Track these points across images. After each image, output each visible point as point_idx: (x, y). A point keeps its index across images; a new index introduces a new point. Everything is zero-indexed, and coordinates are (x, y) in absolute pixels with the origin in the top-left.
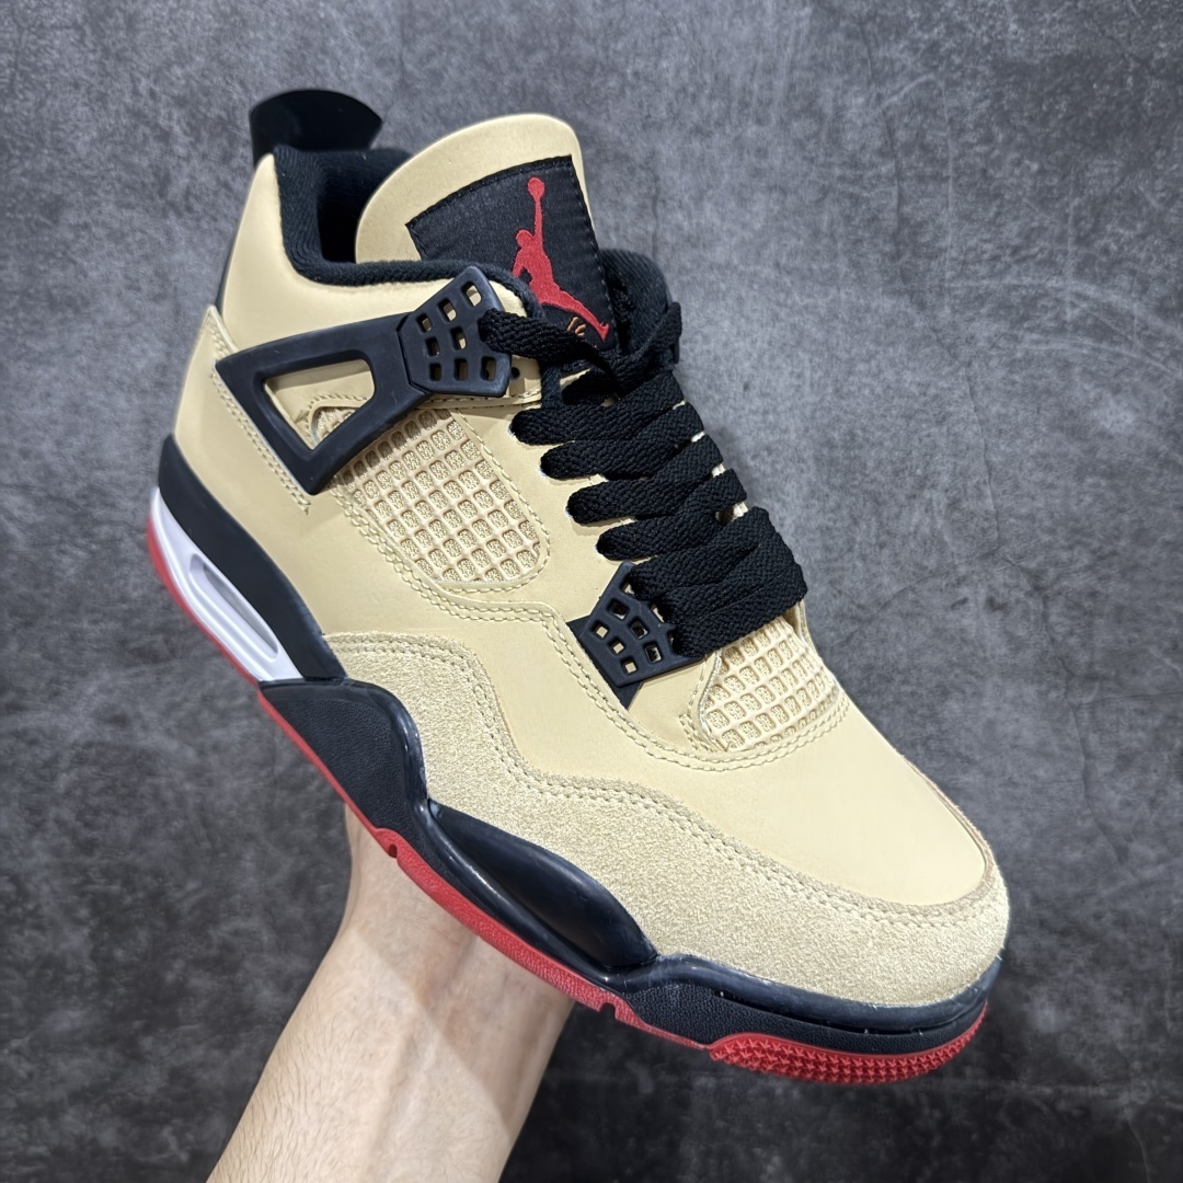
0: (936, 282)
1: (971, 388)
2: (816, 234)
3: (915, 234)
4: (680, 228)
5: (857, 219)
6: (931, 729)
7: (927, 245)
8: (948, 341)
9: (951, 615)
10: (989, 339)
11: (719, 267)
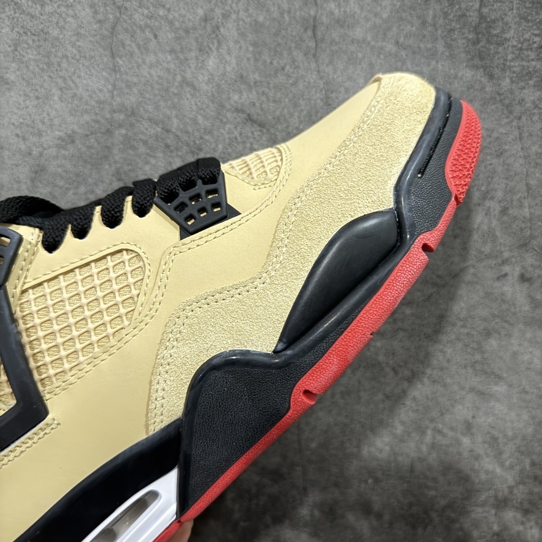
0: (502, 61)
1: (520, 134)
2: (424, 23)
3: (490, 27)
4: (332, 13)
5: (452, 15)
6: (478, 357)
7: (497, 36)
8: (507, 102)
9: (497, 284)
10: (534, 102)
11: (358, 42)
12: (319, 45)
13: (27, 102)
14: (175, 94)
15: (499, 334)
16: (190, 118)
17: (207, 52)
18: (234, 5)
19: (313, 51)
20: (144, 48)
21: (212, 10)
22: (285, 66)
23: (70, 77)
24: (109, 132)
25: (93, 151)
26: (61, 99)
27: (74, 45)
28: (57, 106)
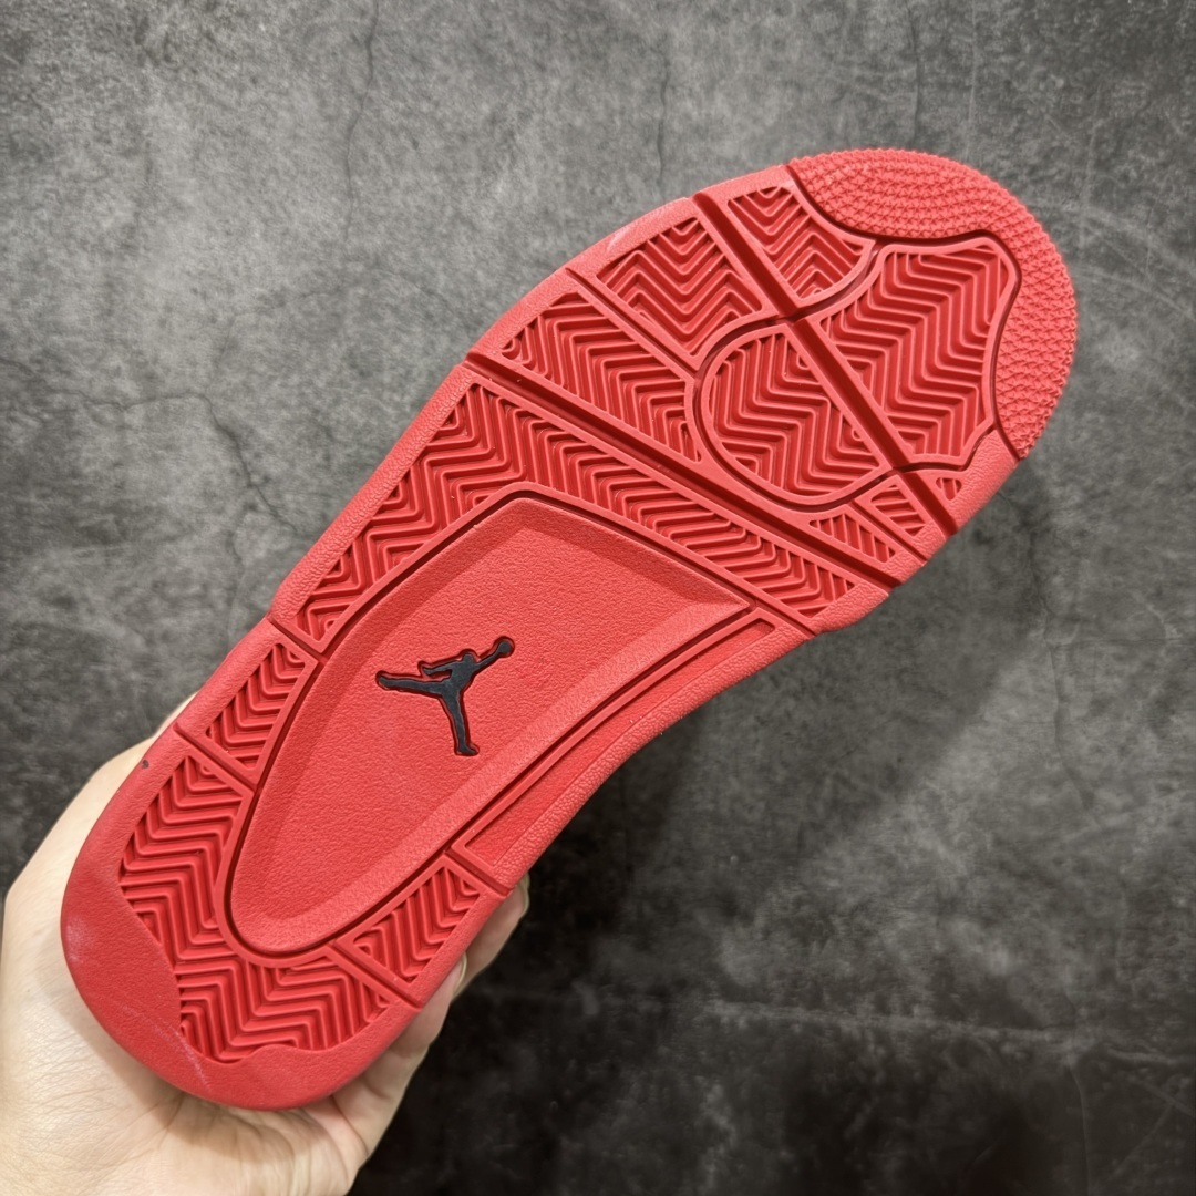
12: (668, 166)
13: (212, 240)
14: (444, 236)
15: (941, 626)
16: (465, 274)
17: (494, 172)
18: (538, 100)
19: (657, 176)
20: (397, 163)
21: (504, 107)
22: (614, 196)
23: (281, 203)
24: (339, 291)
25: (314, 320)
26: (265, 236)
27: (287, 153)
28: (259, 248)
